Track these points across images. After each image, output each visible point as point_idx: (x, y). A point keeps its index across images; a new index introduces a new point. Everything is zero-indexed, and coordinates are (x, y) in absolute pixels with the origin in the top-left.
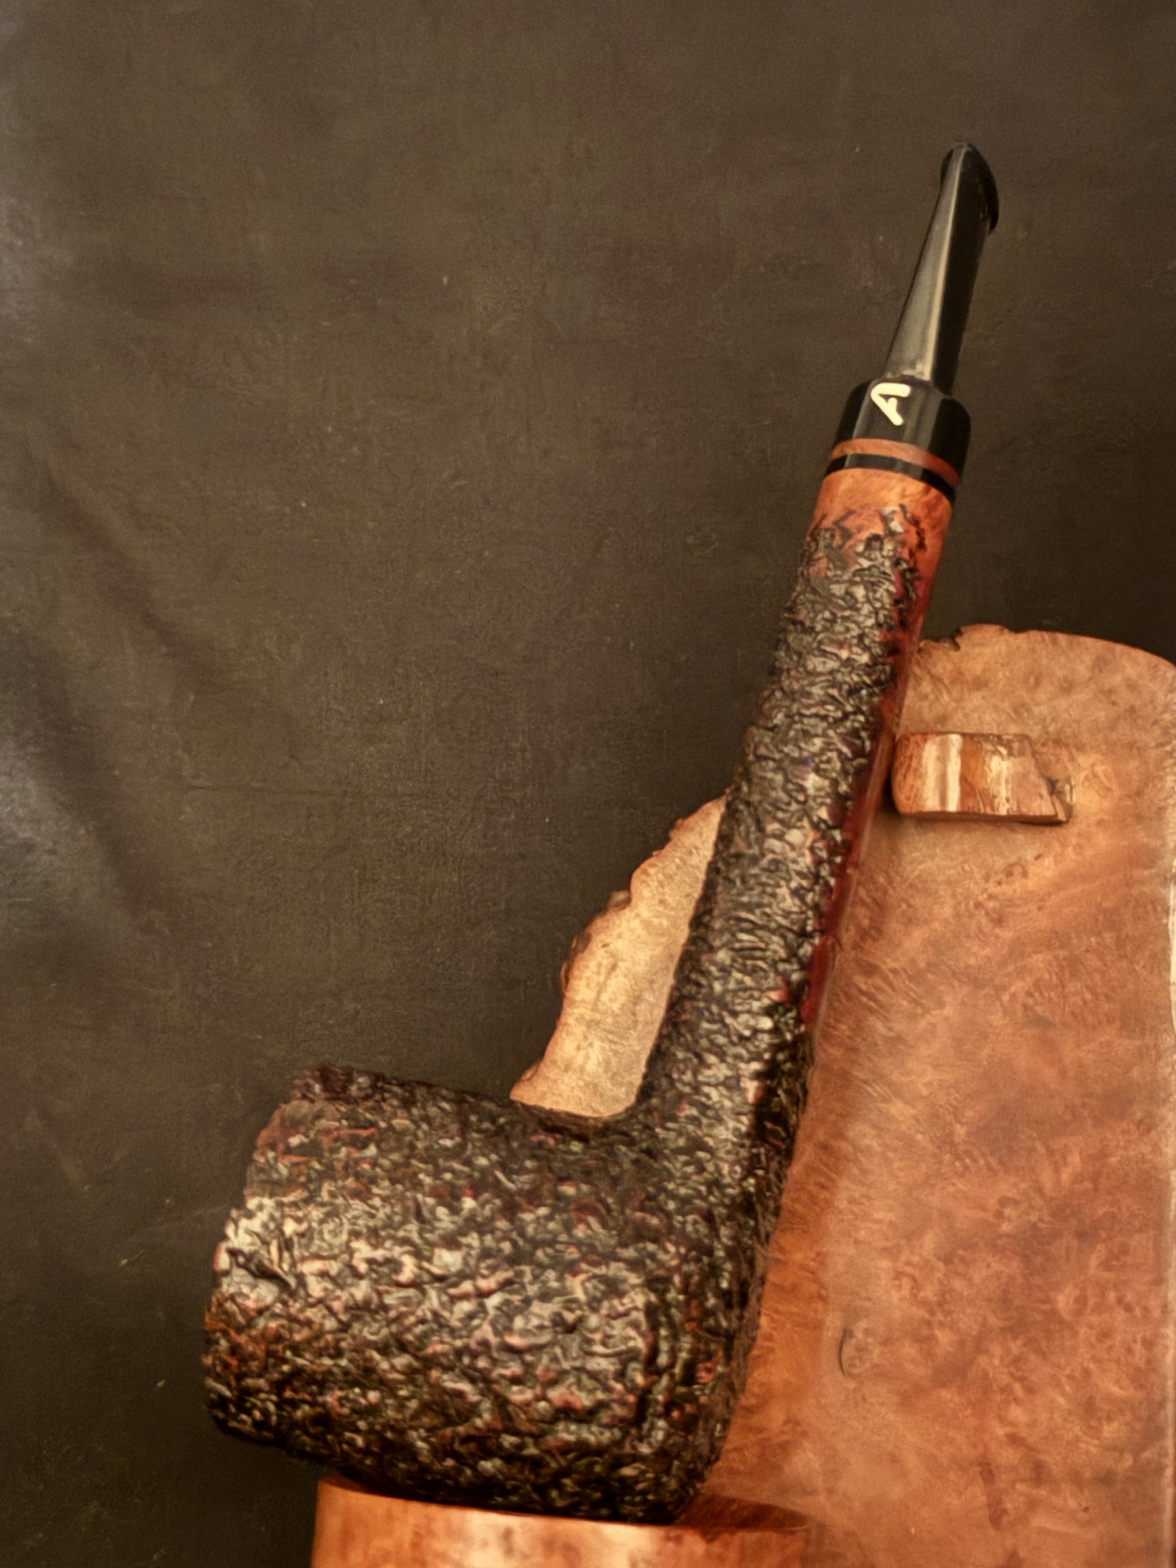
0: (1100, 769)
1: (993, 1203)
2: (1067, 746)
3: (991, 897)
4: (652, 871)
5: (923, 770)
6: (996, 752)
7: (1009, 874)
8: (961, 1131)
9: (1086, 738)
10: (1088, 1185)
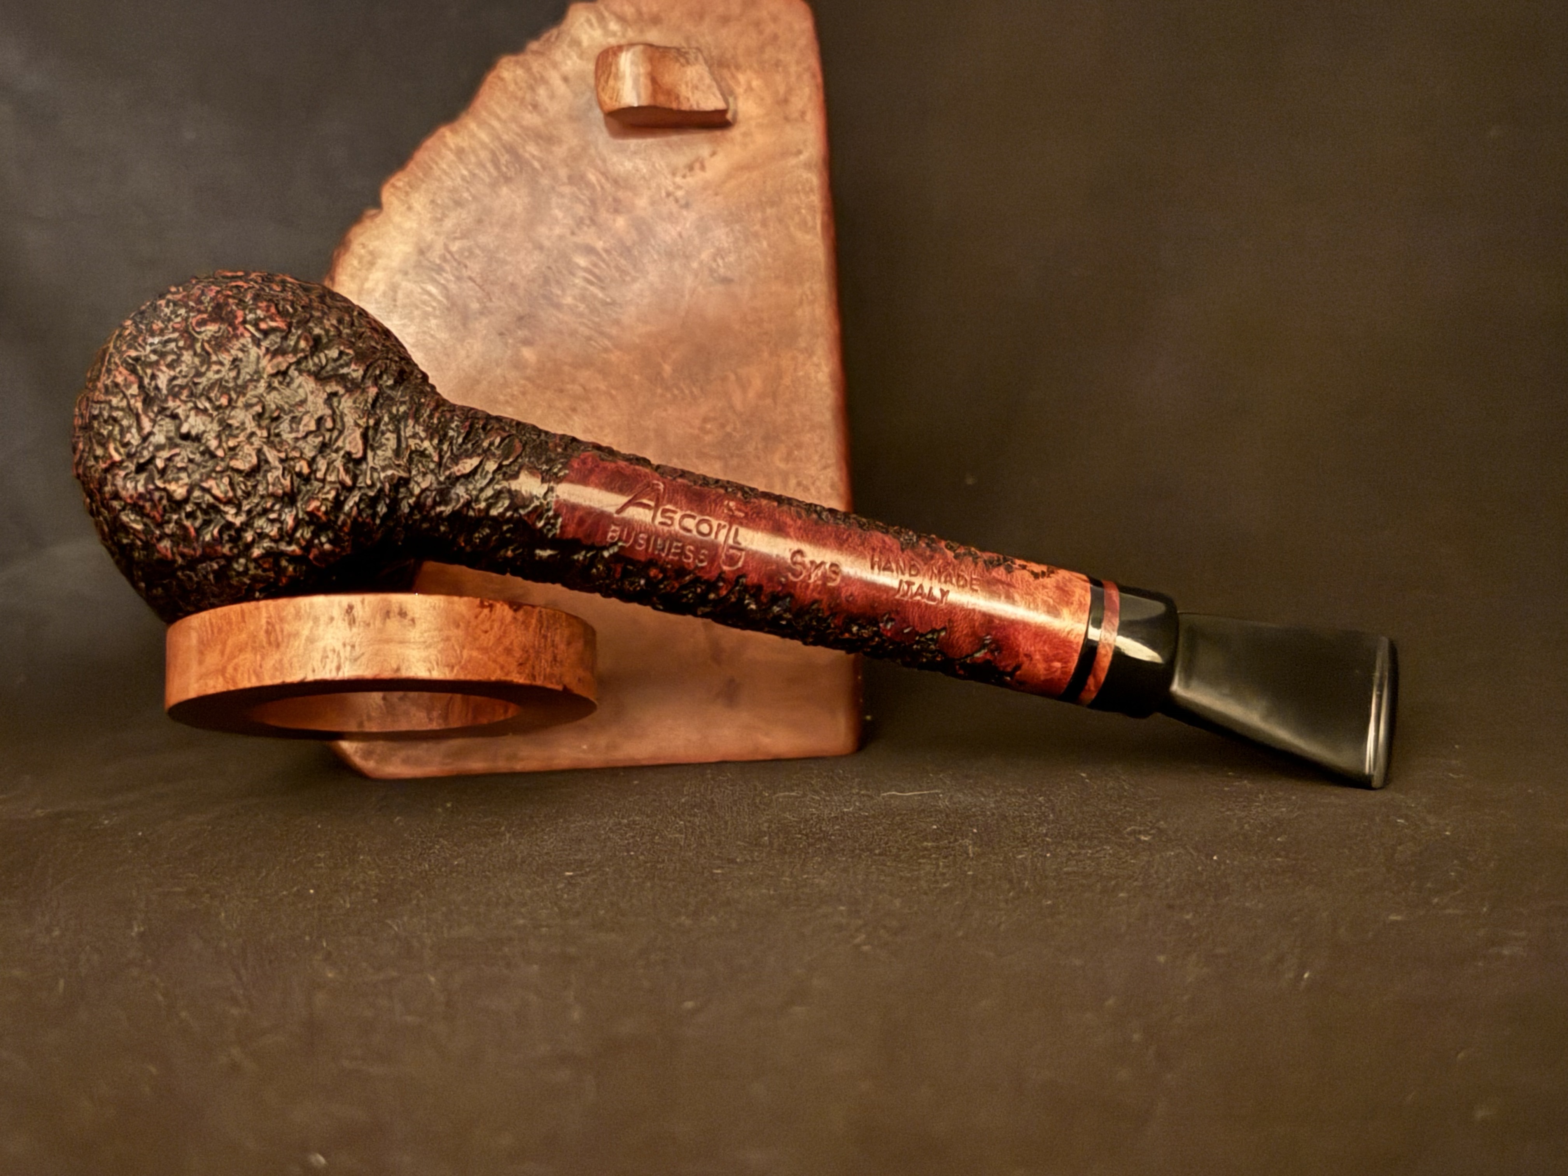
0: (755, 83)
1: (697, 423)
2: (728, 67)
3: (679, 187)
4: (400, 184)
5: (620, 75)
6: (677, 60)
7: (691, 168)
8: (667, 369)
9: (741, 60)
10: (769, 401)
